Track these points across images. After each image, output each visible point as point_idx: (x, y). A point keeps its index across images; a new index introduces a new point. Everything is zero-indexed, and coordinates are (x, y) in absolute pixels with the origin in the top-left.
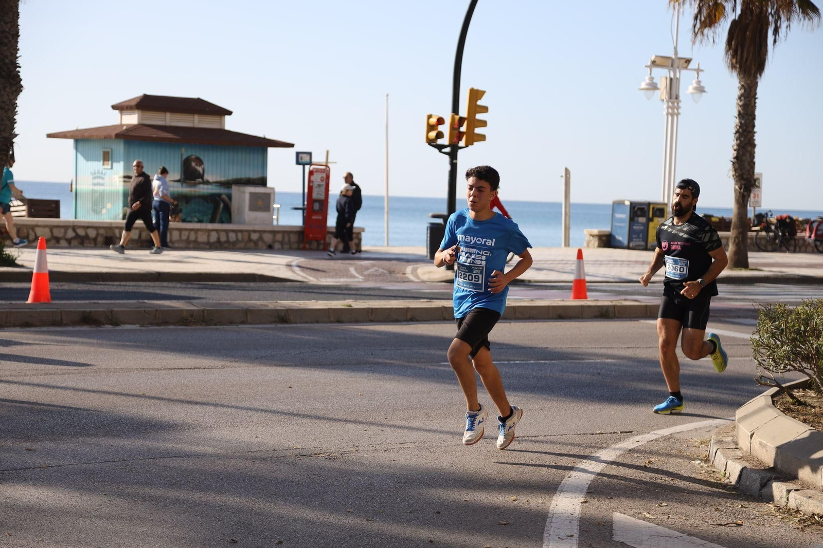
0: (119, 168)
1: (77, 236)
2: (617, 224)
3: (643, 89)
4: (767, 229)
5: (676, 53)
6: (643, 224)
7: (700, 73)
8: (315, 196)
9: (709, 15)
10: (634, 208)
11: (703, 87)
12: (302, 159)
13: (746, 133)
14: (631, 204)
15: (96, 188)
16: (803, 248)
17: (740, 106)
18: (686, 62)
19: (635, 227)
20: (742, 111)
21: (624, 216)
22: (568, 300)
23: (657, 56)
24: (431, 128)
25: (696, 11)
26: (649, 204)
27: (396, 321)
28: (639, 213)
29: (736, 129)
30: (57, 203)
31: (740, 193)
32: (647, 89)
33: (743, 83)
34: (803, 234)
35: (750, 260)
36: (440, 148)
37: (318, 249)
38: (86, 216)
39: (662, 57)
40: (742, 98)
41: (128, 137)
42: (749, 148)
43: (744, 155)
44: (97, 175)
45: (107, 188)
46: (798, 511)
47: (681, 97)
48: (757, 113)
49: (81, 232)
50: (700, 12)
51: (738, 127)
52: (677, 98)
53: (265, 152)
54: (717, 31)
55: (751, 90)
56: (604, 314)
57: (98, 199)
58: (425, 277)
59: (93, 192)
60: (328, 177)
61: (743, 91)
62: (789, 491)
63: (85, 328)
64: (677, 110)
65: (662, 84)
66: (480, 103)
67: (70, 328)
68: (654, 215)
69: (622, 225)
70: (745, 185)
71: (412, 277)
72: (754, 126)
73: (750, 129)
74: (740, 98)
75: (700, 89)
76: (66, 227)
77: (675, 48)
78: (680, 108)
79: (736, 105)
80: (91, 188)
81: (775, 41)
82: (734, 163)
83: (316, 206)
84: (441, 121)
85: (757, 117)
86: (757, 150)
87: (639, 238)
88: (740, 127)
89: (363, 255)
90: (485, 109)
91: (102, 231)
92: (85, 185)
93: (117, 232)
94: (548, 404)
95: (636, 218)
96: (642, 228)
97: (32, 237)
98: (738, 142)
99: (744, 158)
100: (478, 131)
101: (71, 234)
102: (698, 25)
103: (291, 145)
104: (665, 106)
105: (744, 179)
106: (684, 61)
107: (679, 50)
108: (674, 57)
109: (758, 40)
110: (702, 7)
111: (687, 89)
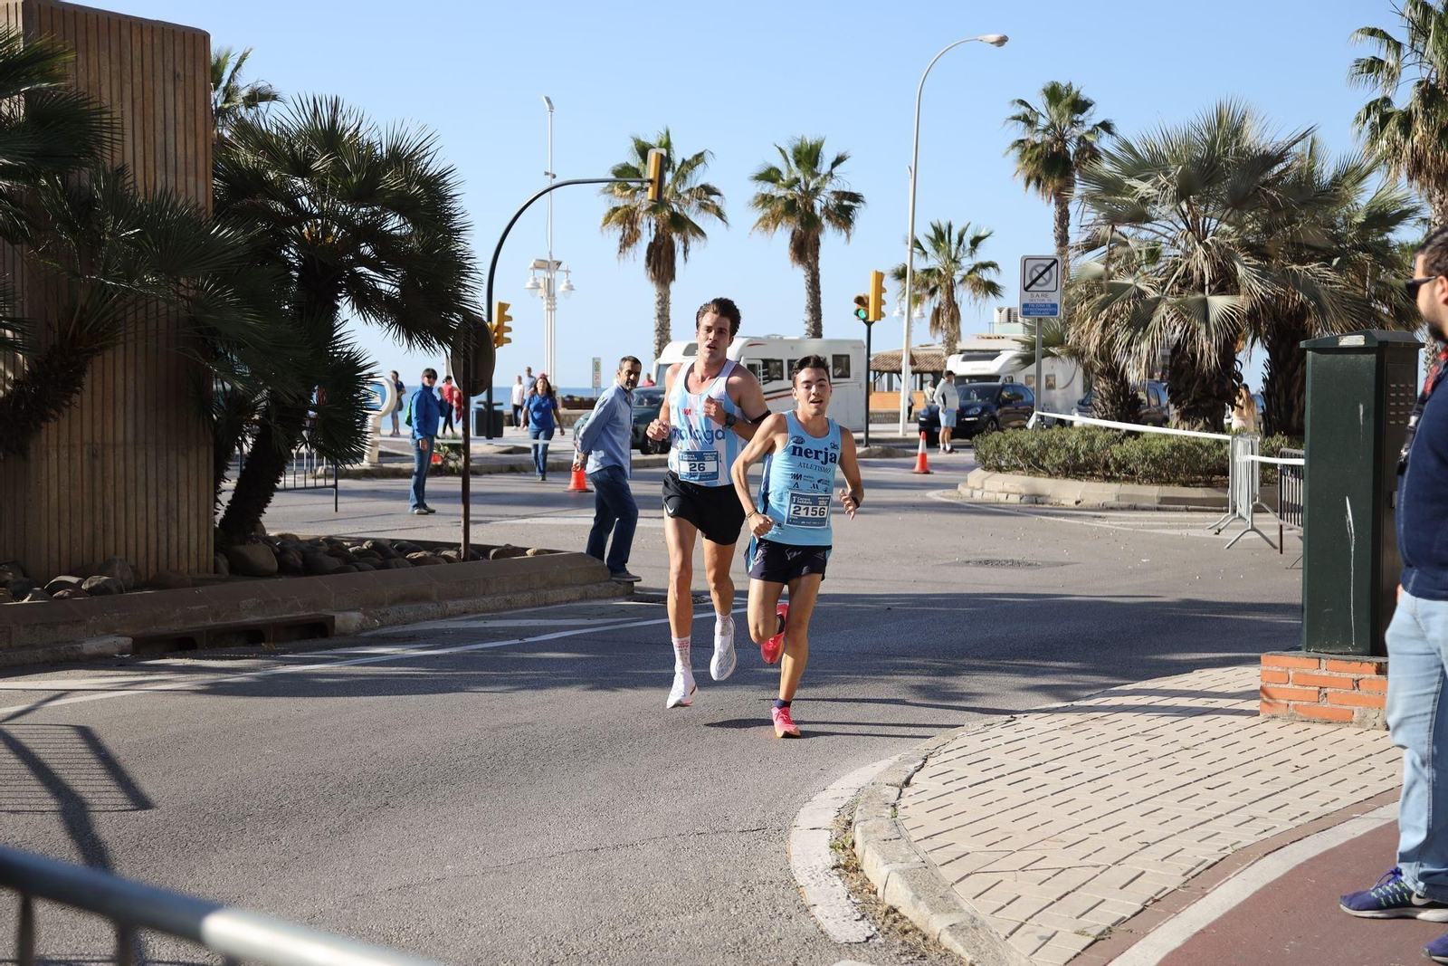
3: (528, 288)
5: (551, 257)
7: (569, 273)
9: (628, 237)
11: (572, 286)
17: (659, 310)
18: (558, 264)
20: (660, 314)
23: (537, 260)
25: (621, 234)
32: (531, 288)
33: (660, 292)
39: (542, 261)
40: (660, 303)
47: (556, 296)
50: (624, 235)
52: (554, 295)
54: (637, 250)
55: (666, 298)
61: (660, 298)
64: (554, 305)
66: (507, 313)
74: (658, 303)
75: (570, 288)
77: (550, 253)
78: (556, 303)
79: (654, 309)
90: (510, 318)
100: (506, 335)
102: (623, 245)
104: (545, 302)
107: (553, 254)
108: (549, 260)
109: (670, 258)
110: (624, 231)
111: (560, 288)
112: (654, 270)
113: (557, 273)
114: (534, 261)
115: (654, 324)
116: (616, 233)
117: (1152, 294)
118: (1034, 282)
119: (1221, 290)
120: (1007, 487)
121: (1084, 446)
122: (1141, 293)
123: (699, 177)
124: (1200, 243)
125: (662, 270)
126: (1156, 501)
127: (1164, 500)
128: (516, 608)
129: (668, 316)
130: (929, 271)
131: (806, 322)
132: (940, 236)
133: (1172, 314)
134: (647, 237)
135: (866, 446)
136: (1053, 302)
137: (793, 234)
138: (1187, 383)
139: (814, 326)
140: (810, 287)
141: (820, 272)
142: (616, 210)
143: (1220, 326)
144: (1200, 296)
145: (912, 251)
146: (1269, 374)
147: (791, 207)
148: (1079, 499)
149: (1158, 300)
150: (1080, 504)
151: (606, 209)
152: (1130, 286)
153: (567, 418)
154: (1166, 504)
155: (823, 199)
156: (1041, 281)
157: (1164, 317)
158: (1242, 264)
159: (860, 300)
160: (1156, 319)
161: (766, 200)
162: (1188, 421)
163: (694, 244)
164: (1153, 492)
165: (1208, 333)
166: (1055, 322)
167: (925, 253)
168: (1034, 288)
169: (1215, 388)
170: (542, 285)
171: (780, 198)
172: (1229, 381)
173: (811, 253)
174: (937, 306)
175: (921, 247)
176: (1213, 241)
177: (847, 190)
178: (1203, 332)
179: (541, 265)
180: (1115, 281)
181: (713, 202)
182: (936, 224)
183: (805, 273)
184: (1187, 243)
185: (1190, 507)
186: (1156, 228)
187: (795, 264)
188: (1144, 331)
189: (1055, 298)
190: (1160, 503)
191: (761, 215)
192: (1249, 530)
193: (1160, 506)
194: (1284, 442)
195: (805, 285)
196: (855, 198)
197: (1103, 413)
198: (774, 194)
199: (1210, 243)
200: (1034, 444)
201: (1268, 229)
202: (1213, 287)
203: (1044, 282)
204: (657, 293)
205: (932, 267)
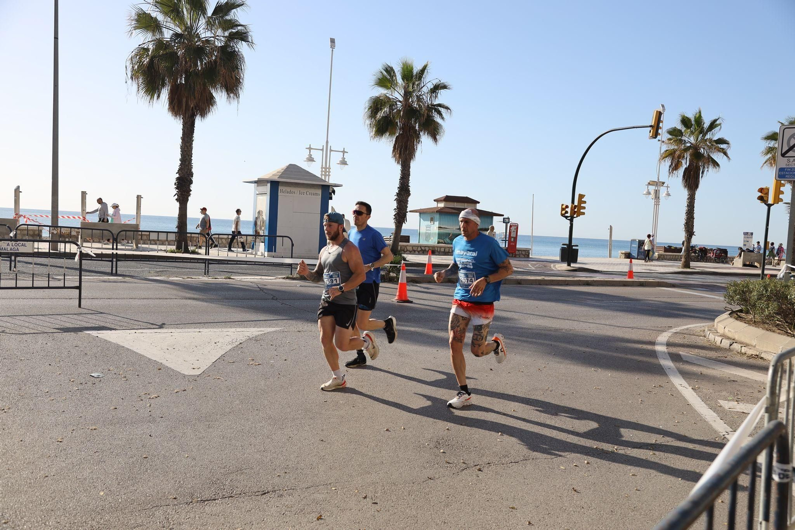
0: (437, 224)
1: (422, 250)
2: (633, 249)
3: (644, 194)
4: (695, 252)
5: (658, 179)
7: (669, 188)
8: (512, 235)
9: (675, 166)
11: (670, 194)
12: (506, 221)
13: (690, 213)
15: (428, 231)
16: (710, 261)
17: (688, 202)
18: (663, 183)
20: (689, 204)
21: (636, 246)
22: (626, 279)
23: (650, 181)
24: (563, 209)
25: (670, 164)
27: (561, 285)
29: (686, 212)
30: (409, 237)
32: (646, 194)
33: (689, 193)
34: (710, 255)
35: (691, 265)
36: (566, 217)
37: (512, 257)
38: (423, 242)
39: (653, 181)
41: (441, 212)
42: (692, 220)
43: (689, 222)
44: (427, 227)
45: (432, 231)
46: (745, 354)
47: (660, 198)
48: (695, 205)
49: (423, 248)
50: (672, 164)
52: (658, 198)
53: (492, 218)
54: (679, 172)
55: (693, 196)
56: (642, 284)
57: (428, 236)
58: (559, 269)
59: (426, 233)
60: (517, 228)
61: (689, 196)
62: (741, 347)
63: (449, 284)
64: (659, 203)
65: (652, 192)
66: (583, 200)
67: (444, 284)
69: (635, 249)
70: (689, 234)
71: (554, 269)
72: (694, 210)
73: (692, 212)
74: (688, 199)
75: (668, 195)
76: (413, 246)
77: (658, 178)
79: (686, 202)
80: (425, 231)
81: (702, 177)
82: (685, 225)
83: (512, 239)
84: (567, 207)
85: (695, 207)
88: (688, 211)
89: (530, 259)
90: (585, 202)
91: (431, 248)
92: (423, 230)
93: (436, 248)
94: (636, 316)
97: (405, 250)
98: (687, 217)
100: (582, 211)
101: (419, 249)
102: (671, 170)
103: (503, 215)
104: (653, 201)
105: (689, 232)
109: (696, 176)
111: (663, 194)
113: (662, 187)
116: (668, 162)
118: (791, 148)
123: (716, 135)
125: (690, 181)
134: (685, 164)
142: (667, 150)
159: (761, 190)
161: (770, 150)
163: (711, 167)
168: (791, 154)
179: (653, 184)
191: (766, 158)
198: (774, 146)
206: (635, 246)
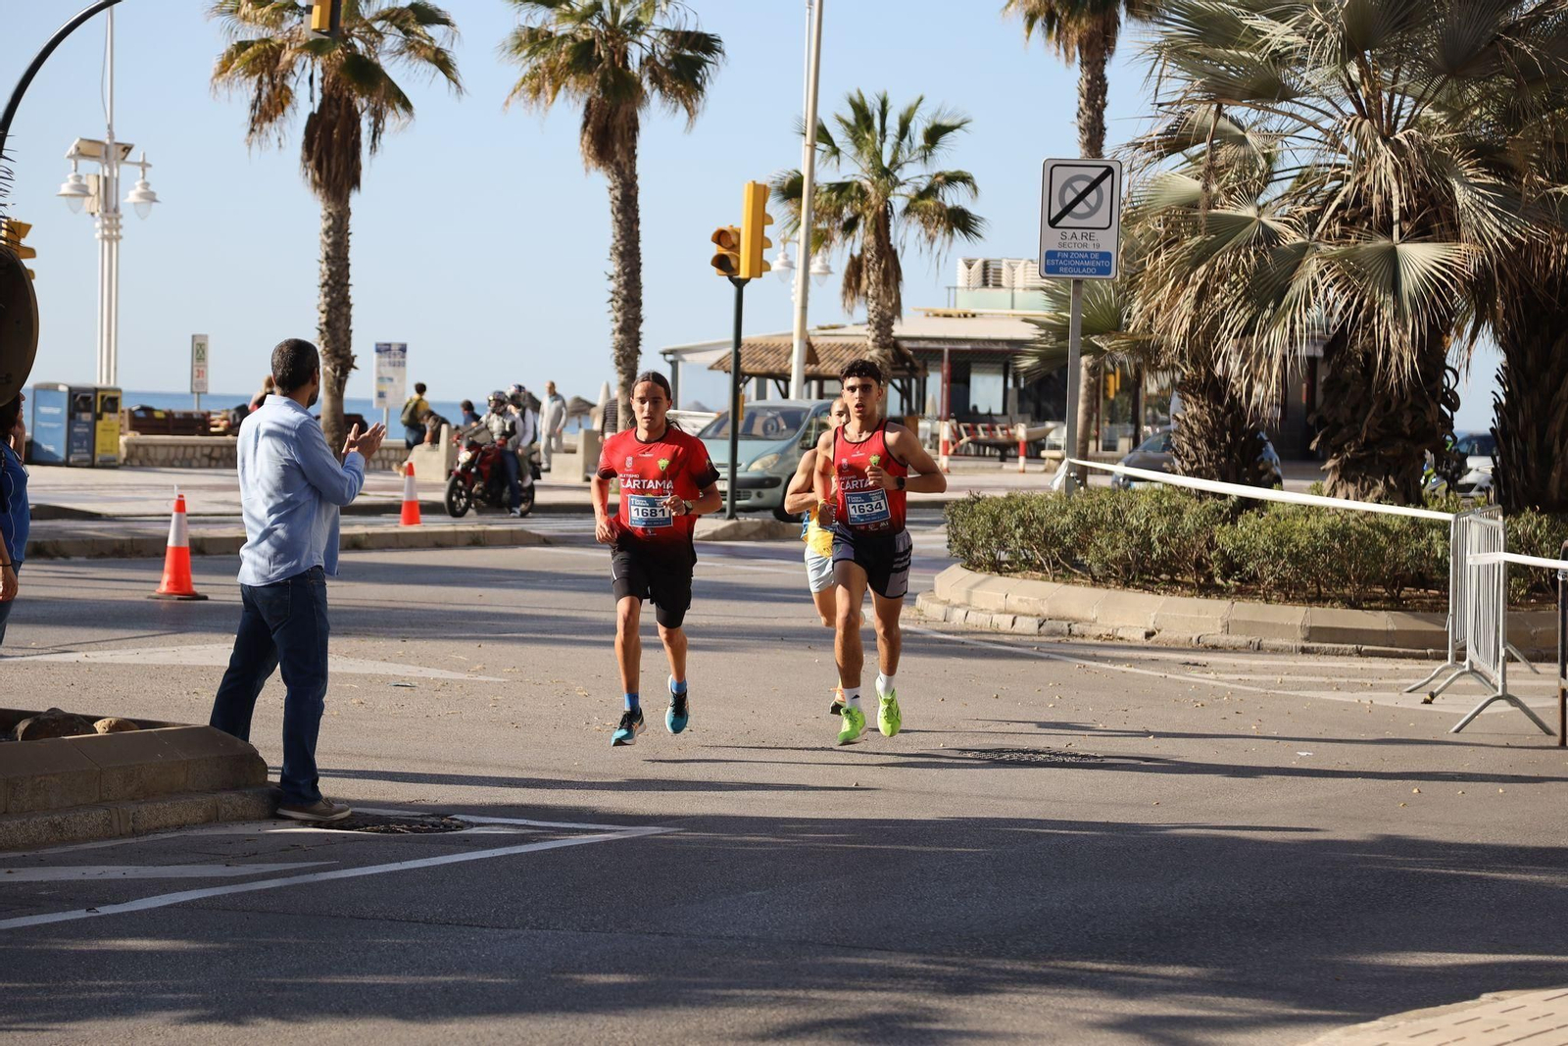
2: (44, 424)
3: (65, 195)
5: (111, 135)
6: (88, 424)
7: (147, 169)
9: (271, 104)
10: (76, 396)
11: (153, 194)
13: (338, 287)
14: (70, 390)
17: (329, 245)
18: (124, 150)
19: (76, 430)
20: (331, 253)
21: (59, 410)
23: (82, 140)
25: (255, 94)
26: (96, 390)
28: (82, 406)
29: (323, 281)
31: (334, 377)
32: (71, 195)
33: (330, 210)
39: (90, 141)
40: (331, 233)
43: (337, 319)
47: (121, 212)
48: (350, 255)
50: (259, 96)
51: (326, 277)
52: (116, 210)
54: (286, 128)
55: (342, 222)
61: (331, 222)
64: (117, 230)
66: (22, 242)
68: (104, 409)
69: (55, 425)
70: (341, 365)
72: (348, 277)
73: (344, 280)
74: (327, 233)
75: (150, 197)
77: (110, 127)
78: (121, 227)
79: (319, 243)
82: (322, 332)
85: (350, 262)
86: (353, 312)
87: (81, 447)
88: (330, 277)
90: (32, 253)
95: (78, 414)
96: (87, 430)
98: (328, 299)
99: (338, 325)
102: (257, 118)
104: (98, 225)
106: (122, 147)
107: (115, 130)
108: (107, 141)
109: (350, 145)
110: (260, 90)
111: (129, 196)
112: (319, 167)
113: (123, 167)
114: (77, 141)
115: (318, 274)
116: (244, 92)
117: (1292, 238)
118: (1067, 210)
119: (1422, 233)
120: (1014, 602)
121: (1160, 526)
122: (1270, 236)
124: (1385, 140)
125: (333, 165)
126: (1300, 635)
127: (1315, 633)
128: (73, 841)
129: (346, 259)
130: (841, 188)
131: (612, 277)
132: (863, 120)
133: (1329, 277)
134: (305, 101)
135: (731, 517)
136: (1101, 250)
137: (588, 106)
138: (1355, 410)
139: (626, 285)
140: (619, 210)
141: (639, 182)
142: (243, 46)
143: (1420, 301)
144: (1382, 242)
145: (813, 147)
146: (1506, 394)
147: (583, 58)
148: (1151, 627)
149: (1302, 250)
150: (1154, 638)
151: (224, 45)
152: (1249, 221)
153: (141, 451)
154: (1319, 638)
155: (644, 40)
156: (1080, 208)
157: (1315, 283)
158: (1465, 183)
159: (720, 237)
160: (1299, 286)
161: (535, 40)
162: (1354, 481)
163: (392, 120)
164: (1296, 616)
165: (1399, 314)
166: (1104, 288)
167: (836, 152)
168: (1066, 221)
169: (1406, 421)
170: (92, 190)
171: (564, 37)
172: (1433, 406)
173: (623, 145)
174: (857, 252)
175: (828, 140)
176: (1410, 137)
177: (691, 28)
178: (1388, 313)
179: (89, 150)
180: (1220, 211)
181: (431, 39)
182: (857, 99)
183: (610, 184)
184: (1361, 144)
185: (1365, 648)
186: (1298, 110)
187: (592, 164)
188: (1274, 309)
189: (1107, 242)
190: (1307, 639)
191: (527, 70)
192: (1498, 698)
193: (1307, 645)
194: (1540, 524)
195: (609, 206)
196: (705, 44)
197: (1192, 464)
198: (552, 28)
199: (1405, 142)
200: (1067, 519)
201: (1510, 118)
202: (1407, 227)
203: (1087, 210)
204: (324, 213)
205: (847, 180)
206: (56, 411)
